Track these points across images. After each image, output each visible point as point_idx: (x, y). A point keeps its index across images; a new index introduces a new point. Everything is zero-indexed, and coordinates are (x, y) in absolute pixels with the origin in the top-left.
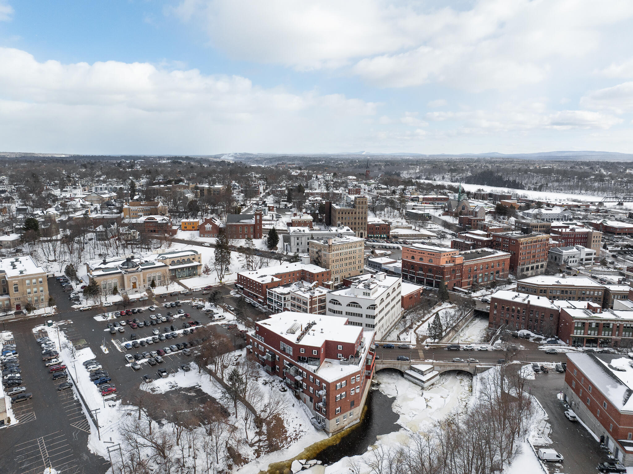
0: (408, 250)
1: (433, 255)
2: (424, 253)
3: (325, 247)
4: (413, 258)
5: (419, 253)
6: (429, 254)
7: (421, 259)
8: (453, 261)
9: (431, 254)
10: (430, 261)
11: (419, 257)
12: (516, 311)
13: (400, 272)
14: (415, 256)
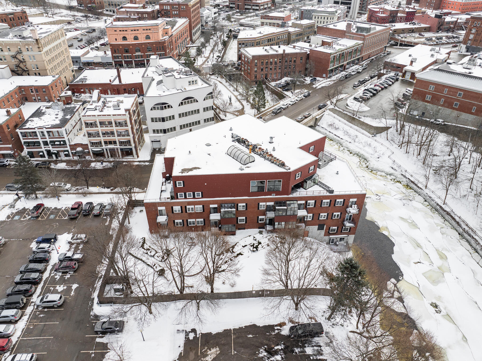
0: (115, 31)
1: (150, 29)
2: (138, 30)
3: (28, 45)
4: (125, 38)
5: (132, 30)
6: (144, 30)
7: (136, 38)
8: (166, 33)
9: (147, 30)
10: (148, 37)
11: (133, 37)
12: (273, 63)
13: (111, 60)
14: (126, 36)
